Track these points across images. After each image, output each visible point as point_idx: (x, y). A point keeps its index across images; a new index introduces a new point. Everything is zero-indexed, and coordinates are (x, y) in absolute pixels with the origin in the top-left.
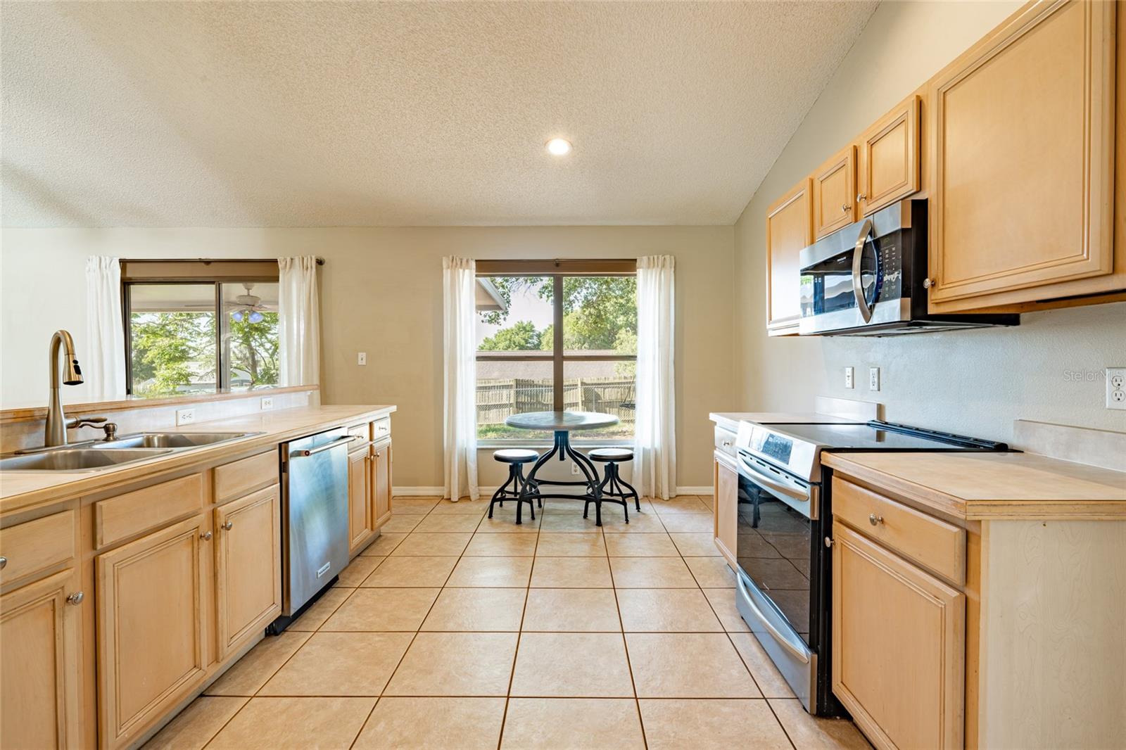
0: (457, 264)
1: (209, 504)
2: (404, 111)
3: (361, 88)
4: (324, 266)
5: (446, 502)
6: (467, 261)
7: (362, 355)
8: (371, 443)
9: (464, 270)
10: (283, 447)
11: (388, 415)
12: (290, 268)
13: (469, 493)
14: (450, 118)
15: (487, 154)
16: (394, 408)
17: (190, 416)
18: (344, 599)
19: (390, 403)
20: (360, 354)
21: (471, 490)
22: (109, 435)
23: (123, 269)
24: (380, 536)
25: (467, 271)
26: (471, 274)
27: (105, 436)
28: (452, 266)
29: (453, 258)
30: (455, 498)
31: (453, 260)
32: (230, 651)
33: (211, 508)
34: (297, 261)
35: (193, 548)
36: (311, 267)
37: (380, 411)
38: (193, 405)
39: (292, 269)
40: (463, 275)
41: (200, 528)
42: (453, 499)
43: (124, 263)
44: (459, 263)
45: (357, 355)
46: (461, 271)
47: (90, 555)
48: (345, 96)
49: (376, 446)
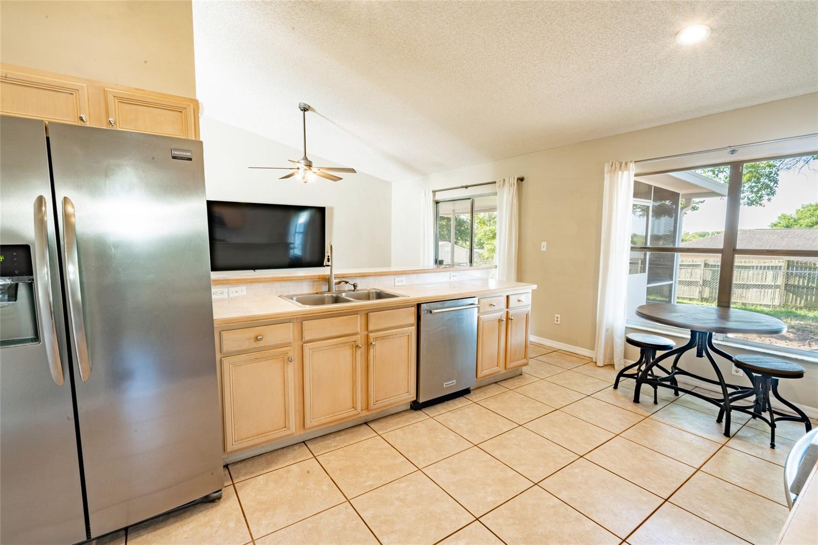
0: (616, 168)
1: (365, 331)
2: (535, 63)
3: (500, 59)
4: (523, 182)
5: (593, 364)
6: (626, 164)
7: (544, 244)
8: (507, 310)
9: (623, 172)
10: (419, 306)
11: (531, 291)
12: (503, 186)
13: (614, 362)
14: (570, 53)
15: (618, 68)
16: (535, 287)
17: (402, 281)
18: (461, 406)
19: (534, 283)
20: (543, 243)
21: (615, 360)
22: (355, 289)
23: (434, 195)
24: (521, 374)
25: (626, 173)
26: (629, 175)
27: (353, 289)
28: (611, 171)
29: (613, 162)
30: (600, 363)
31: (612, 165)
32: (374, 408)
33: (366, 333)
34: (507, 181)
35: (353, 351)
36: (514, 184)
37: (525, 287)
38: (404, 275)
39: (505, 187)
40: (622, 177)
41: (357, 342)
42: (599, 364)
43: (434, 192)
44: (618, 166)
45: (541, 244)
46: (620, 173)
47: (301, 343)
48: (494, 68)
49: (511, 312)
